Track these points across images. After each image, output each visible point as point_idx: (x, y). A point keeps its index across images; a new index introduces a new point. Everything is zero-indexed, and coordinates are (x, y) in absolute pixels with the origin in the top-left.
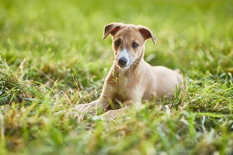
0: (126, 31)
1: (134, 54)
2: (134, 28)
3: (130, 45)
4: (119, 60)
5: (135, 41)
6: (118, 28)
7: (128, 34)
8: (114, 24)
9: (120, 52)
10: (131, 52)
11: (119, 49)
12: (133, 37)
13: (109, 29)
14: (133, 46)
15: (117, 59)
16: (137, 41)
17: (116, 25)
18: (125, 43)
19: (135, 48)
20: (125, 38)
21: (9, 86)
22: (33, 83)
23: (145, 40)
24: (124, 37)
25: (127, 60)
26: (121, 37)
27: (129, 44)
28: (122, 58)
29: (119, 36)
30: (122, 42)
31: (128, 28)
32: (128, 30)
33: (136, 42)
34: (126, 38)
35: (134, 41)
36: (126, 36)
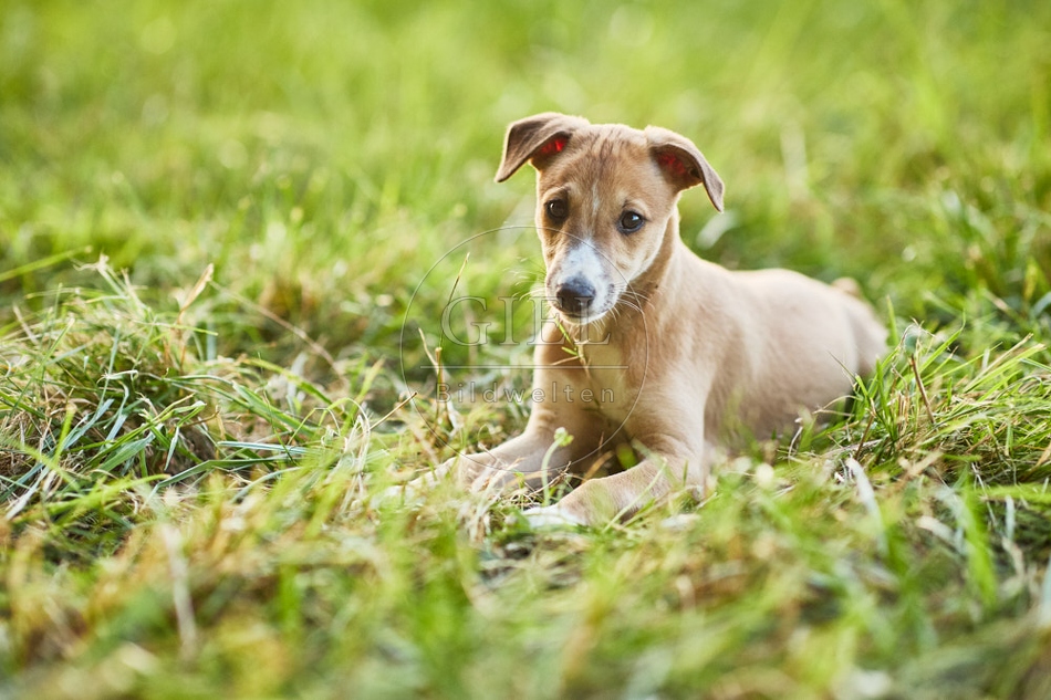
0: (594, 159)
1: (624, 259)
2: (628, 144)
3: (611, 221)
4: (559, 289)
5: (633, 205)
6: (562, 141)
7: (602, 171)
8: (547, 121)
9: (567, 253)
10: (613, 251)
11: (562, 239)
12: (623, 184)
13: (527, 139)
14: (625, 227)
15: (553, 285)
16: (641, 206)
17: (554, 127)
18: (591, 214)
19: (630, 233)
20: (590, 189)
21: (151, 386)
22: (247, 371)
23: (675, 192)
24: (586, 185)
25: (594, 292)
26: (573, 186)
27: (606, 216)
28: (575, 281)
29: (564, 179)
30: (578, 206)
31: (603, 147)
32: (601, 155)
33: (634, 208)
34: (594, 188)
35: (627, 203)
36: (592, 182)
